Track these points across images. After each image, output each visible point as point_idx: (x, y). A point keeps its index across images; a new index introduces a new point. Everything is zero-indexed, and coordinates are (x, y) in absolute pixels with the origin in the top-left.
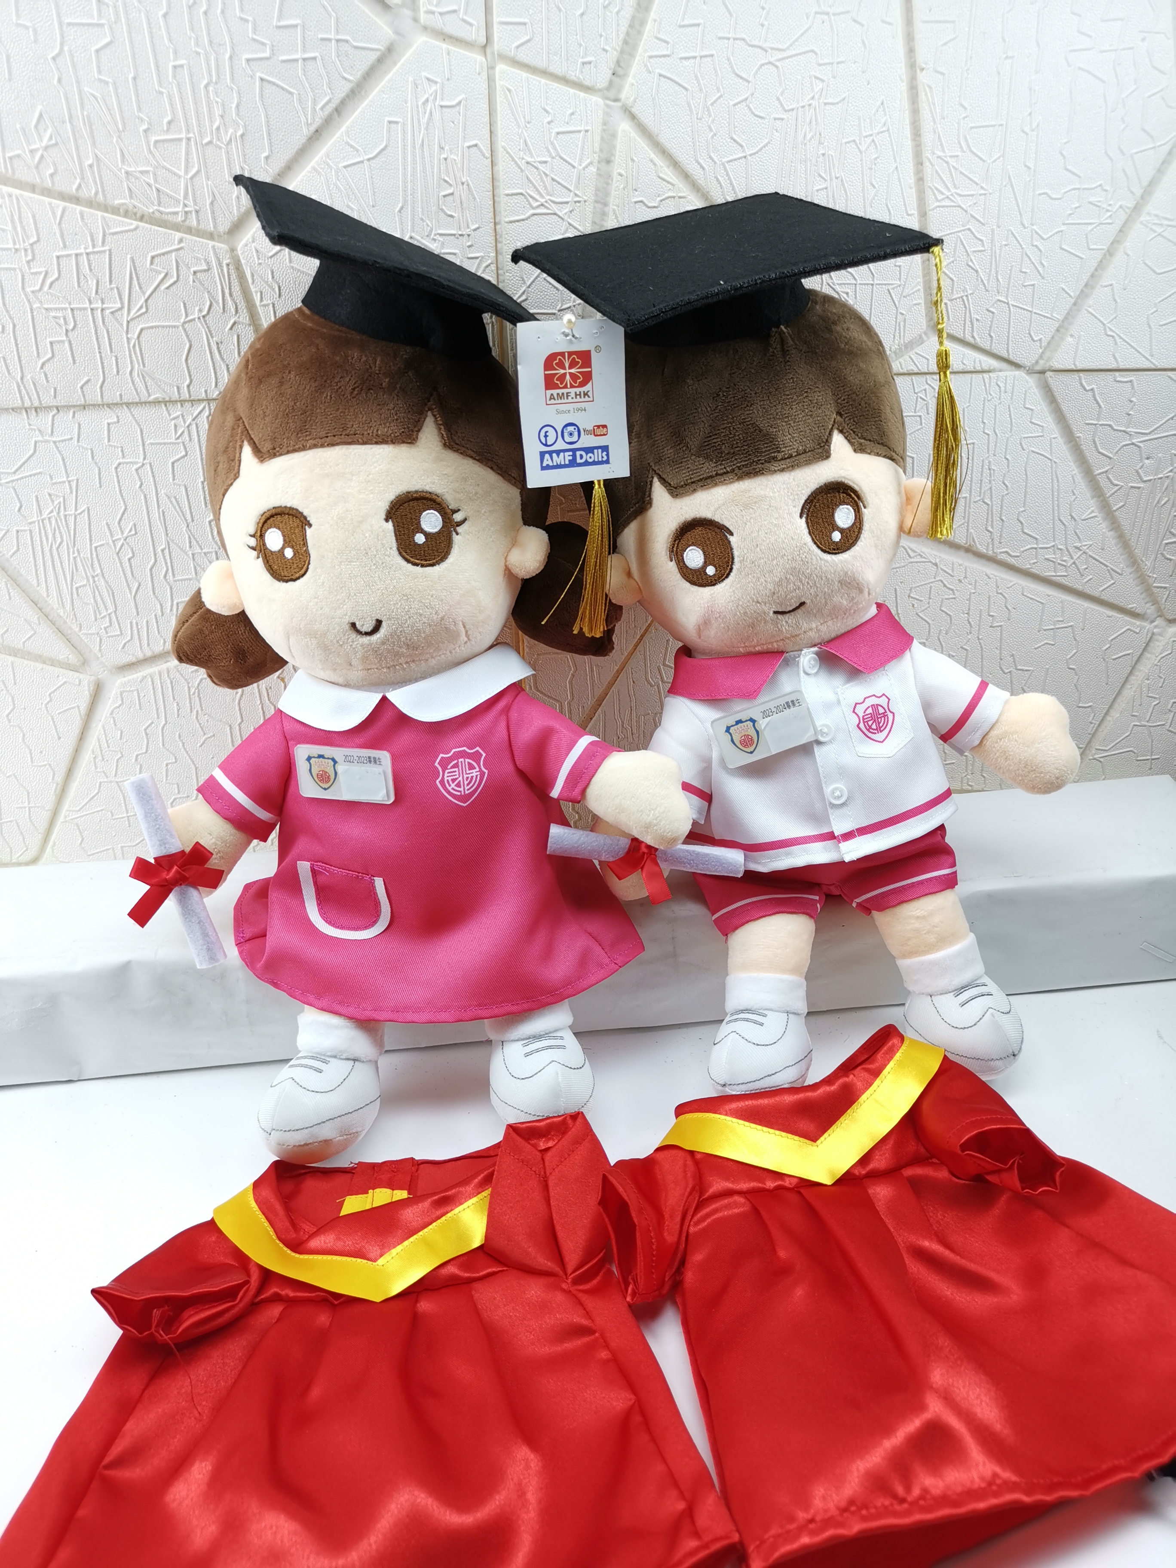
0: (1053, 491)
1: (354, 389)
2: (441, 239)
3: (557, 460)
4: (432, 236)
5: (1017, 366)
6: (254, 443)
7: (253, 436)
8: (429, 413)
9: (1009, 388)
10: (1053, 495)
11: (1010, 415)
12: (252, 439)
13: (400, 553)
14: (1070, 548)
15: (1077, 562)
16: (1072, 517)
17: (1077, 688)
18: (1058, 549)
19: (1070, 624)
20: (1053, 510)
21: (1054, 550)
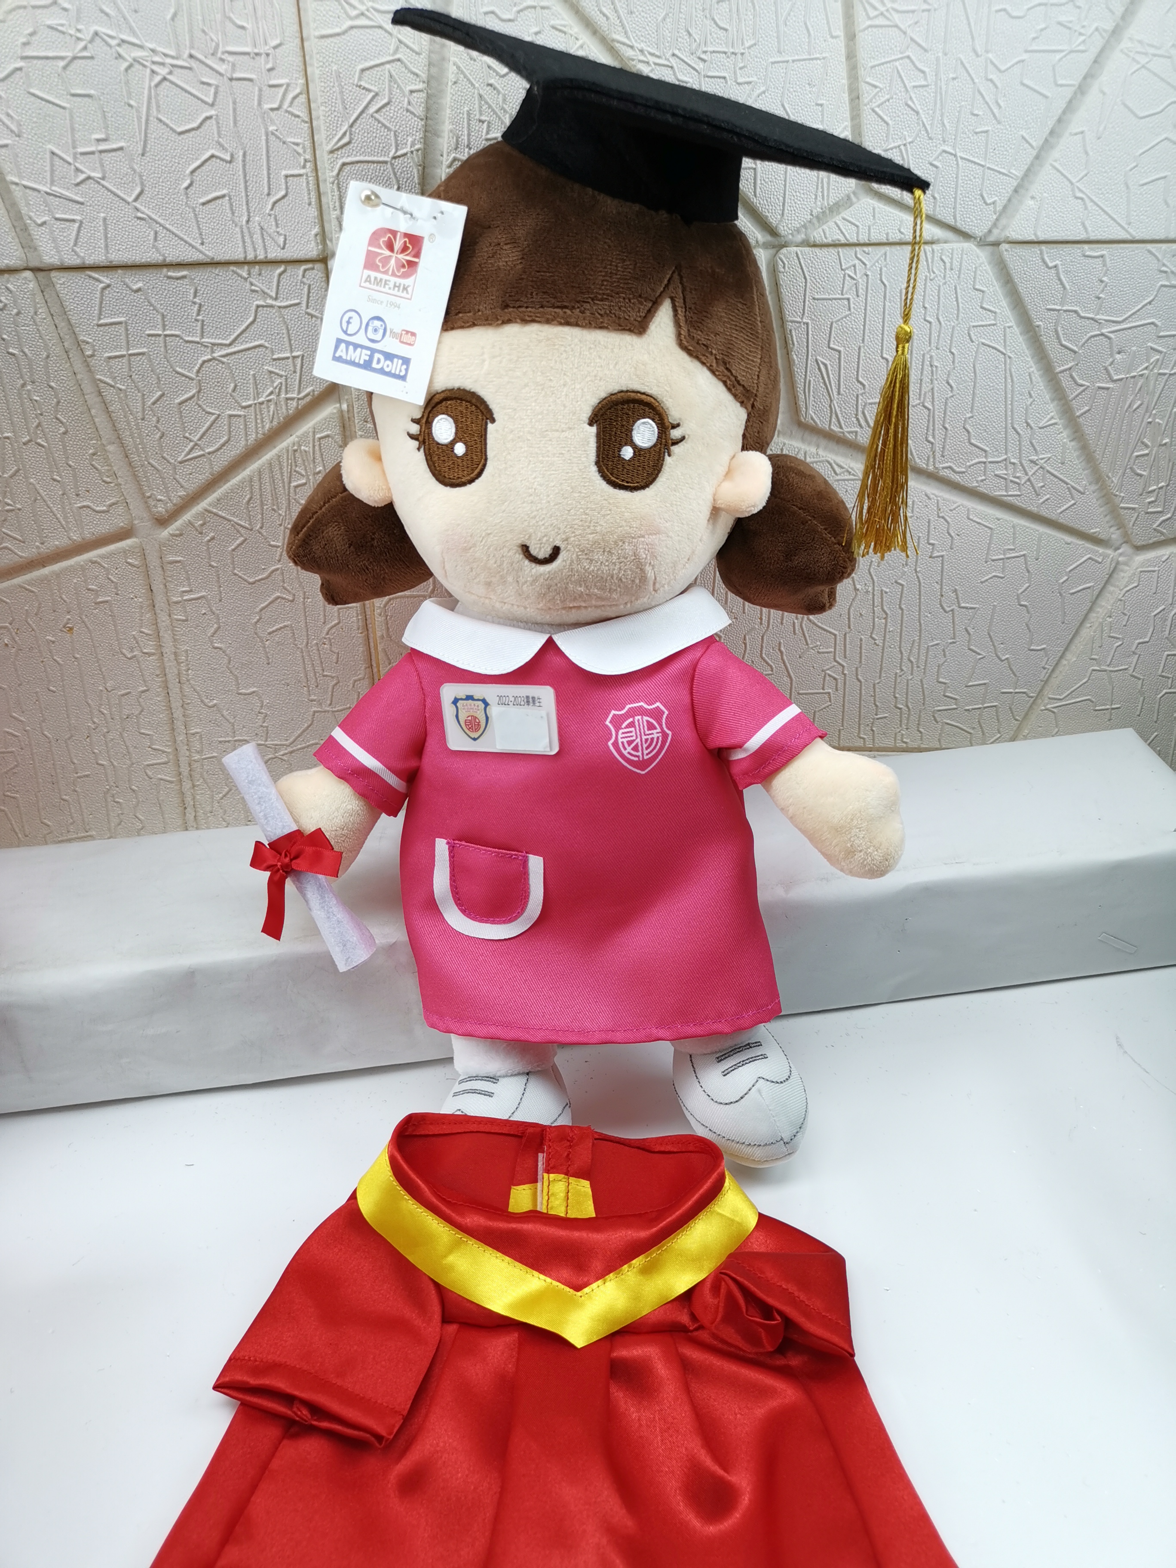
0: (1006, 393)
2: (231, 58)
4: (219, 55)
5: (965, 236)
9: (956, 264)
10: (1006, 398)
11: (957, 298)
14: (1024, 462)
15: (1032, 479)
16: (1028, 424)
17: (1028, 628)
18: (1011, 463)
19: (1022, 553)
20: (1006, 415)
21: (1006, 465)
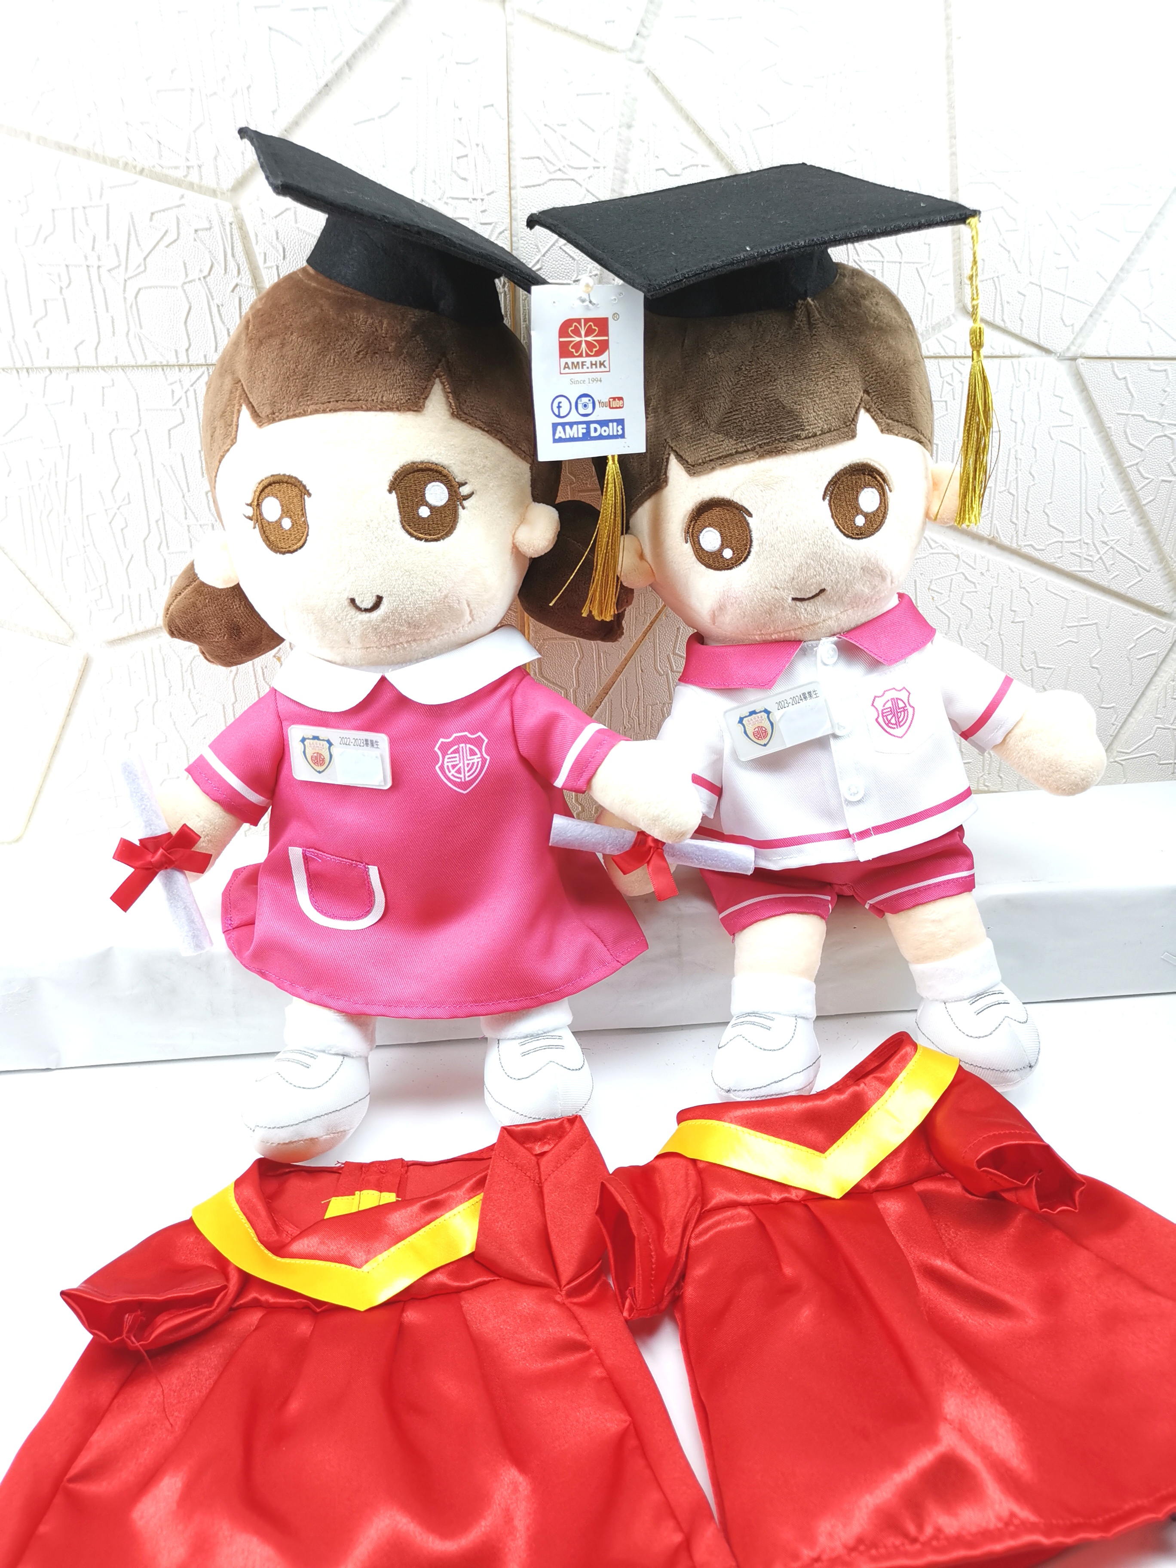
0: (1081, 483)
1: (358, 353)
2: (454, 202)
3: (571, 432)
5: (1047, 352)
6: (253, 407)
7: (251, 400)
8: (437, 380)
9: (1039, 374)
10: (1080, 487)
11: (1039, 403)
12: (251, 403)
13: (403, 527)
14: (1096, 542)
15: (1103, 557)
16: (1100, 510)
17: (1100, 688)
18: (1084, 543)
19: (1094, 622)
20: (1081, 502)
21: (1080, 544)
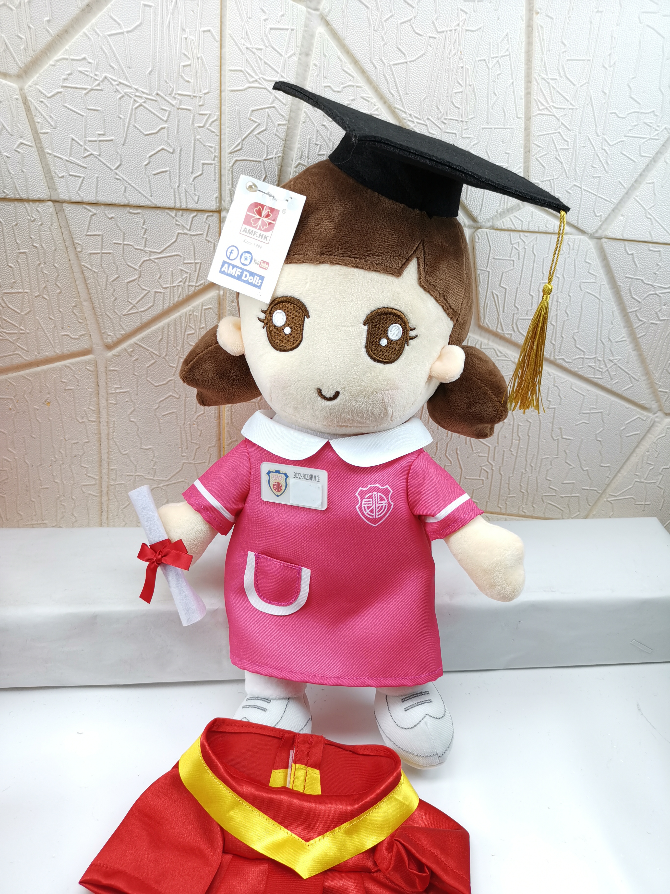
0: (598, 321)
2: (179, 97)
4: (173, 95)
5: (582, 232)
9: (576, 247)
10: (598, 323)
11: (575, 266)
14: (605, 360)
15: (609, 370)
16: (610, 339)
17: (601, 454)
18: (598, 360)
19: (600, 411)
20: (597, 333)
21: (595, 361)
